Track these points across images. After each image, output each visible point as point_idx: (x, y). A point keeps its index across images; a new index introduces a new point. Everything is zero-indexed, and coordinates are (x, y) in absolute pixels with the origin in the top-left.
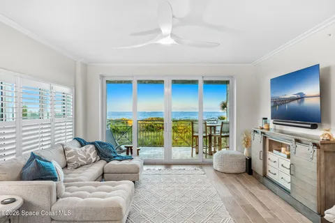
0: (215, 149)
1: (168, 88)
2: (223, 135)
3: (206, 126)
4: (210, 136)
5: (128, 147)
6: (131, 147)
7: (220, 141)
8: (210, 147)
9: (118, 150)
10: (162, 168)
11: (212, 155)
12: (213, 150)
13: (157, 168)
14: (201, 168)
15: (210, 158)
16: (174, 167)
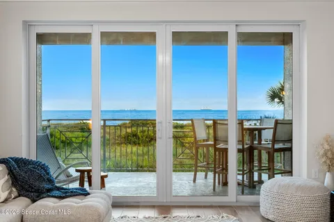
0: (260, 176)
1: (164, 54)
2: (277, 146)
3: (243, 129)
4: (251, 149)
5: (82, 172)
6: (89, 171)
7: (271, 160)
8: (251, 172)
9: (62, 177)
10: (151, 213)
11: (254, 187)
12: (256, 178)
13: (142, 214)
14: (235, 214)
15: (252, 194)
16: (176, 213)
